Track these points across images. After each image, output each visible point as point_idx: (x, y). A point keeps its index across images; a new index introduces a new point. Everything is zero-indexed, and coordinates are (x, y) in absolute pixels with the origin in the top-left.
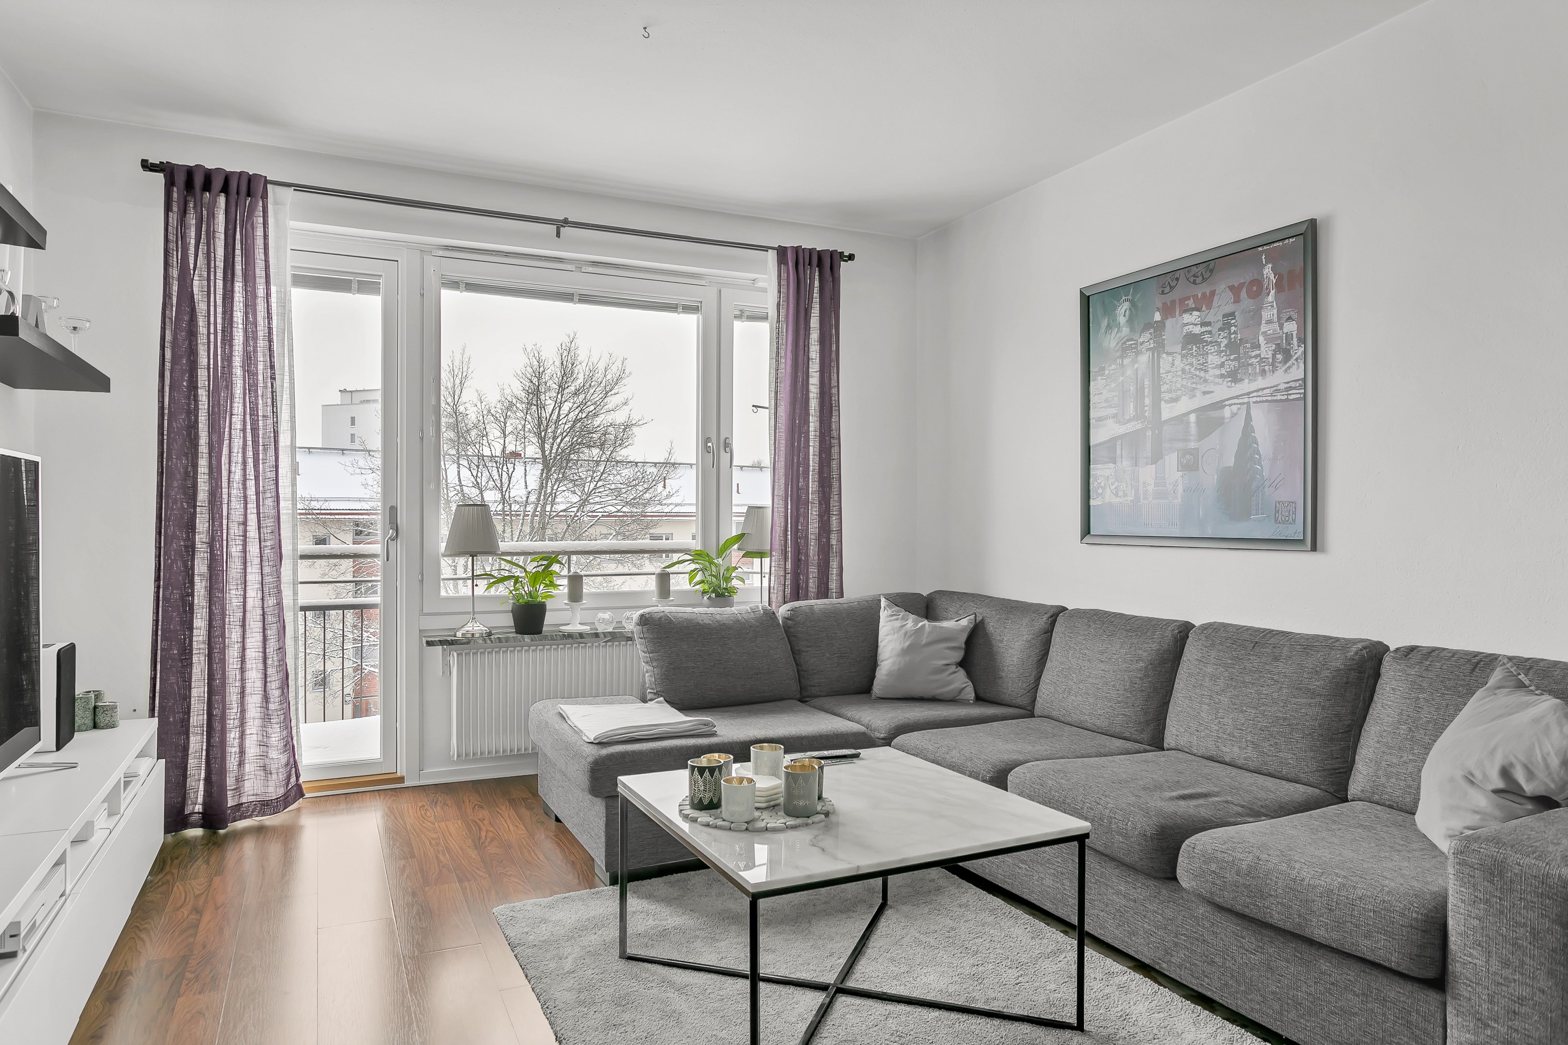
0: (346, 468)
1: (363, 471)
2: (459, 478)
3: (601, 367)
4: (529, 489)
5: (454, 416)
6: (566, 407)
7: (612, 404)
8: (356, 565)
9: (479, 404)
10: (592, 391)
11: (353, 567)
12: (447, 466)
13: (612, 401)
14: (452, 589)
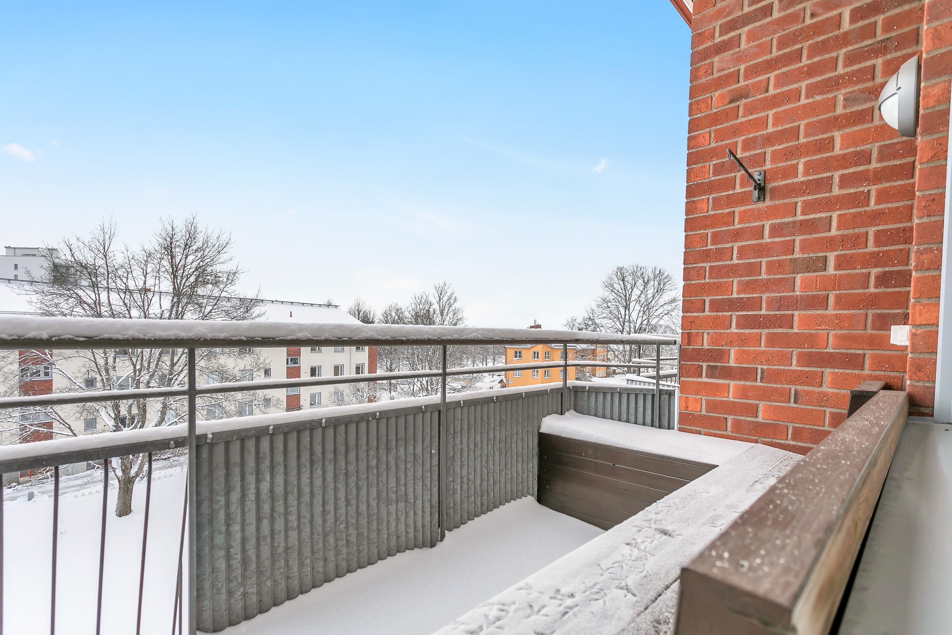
0: (13, 290)
1: (28, 293)
2: (109, 300)
3: (215, 236)
4: (163, 309)
5: (105, 259)
6: (191, 258)
7: (222, 258)
8: (22, 358)
9: (125, 252)
10: (208, 250)
11: (19, 359)
12: (100, 292)
13: (223, 257)
14: (104, 372)
